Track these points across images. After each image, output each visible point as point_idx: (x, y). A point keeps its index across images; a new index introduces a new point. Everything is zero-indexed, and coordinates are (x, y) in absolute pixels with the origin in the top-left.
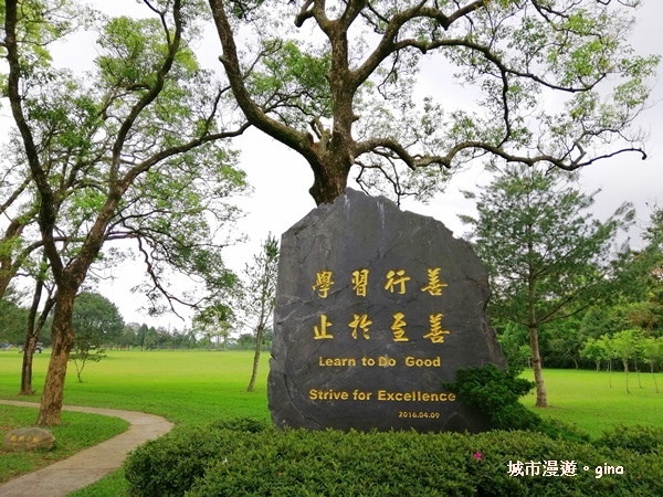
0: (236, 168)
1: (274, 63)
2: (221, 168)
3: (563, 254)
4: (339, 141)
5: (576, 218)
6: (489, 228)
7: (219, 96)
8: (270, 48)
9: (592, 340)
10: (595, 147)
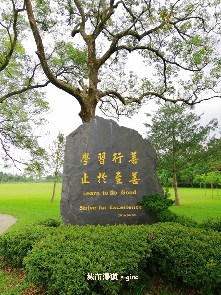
0: (44, 100)
1: (61, 52)
2: (37, 100)
3: (188, 141)
4: (92, 91)
5: (193, 125)
6: (157, 129)
7: (36, 68)
8: (59, 46)
9: (199, 175)
10: (202, 95)
